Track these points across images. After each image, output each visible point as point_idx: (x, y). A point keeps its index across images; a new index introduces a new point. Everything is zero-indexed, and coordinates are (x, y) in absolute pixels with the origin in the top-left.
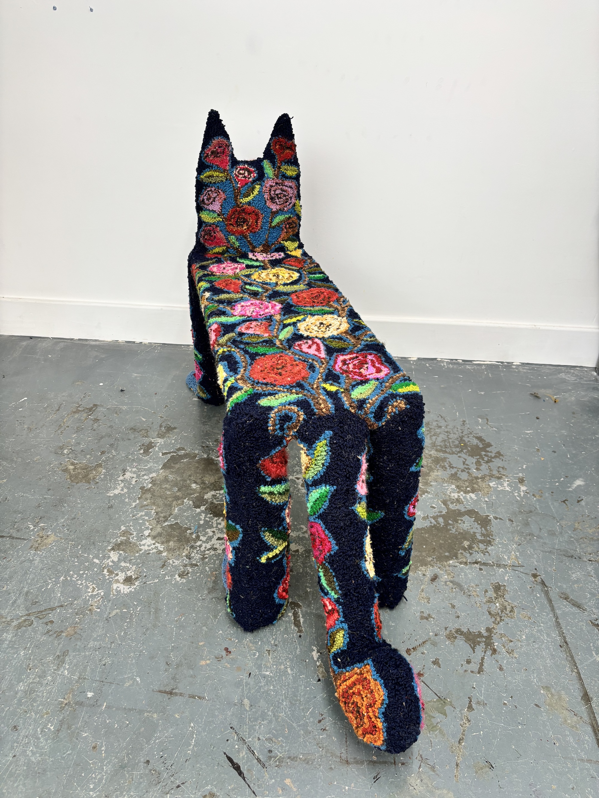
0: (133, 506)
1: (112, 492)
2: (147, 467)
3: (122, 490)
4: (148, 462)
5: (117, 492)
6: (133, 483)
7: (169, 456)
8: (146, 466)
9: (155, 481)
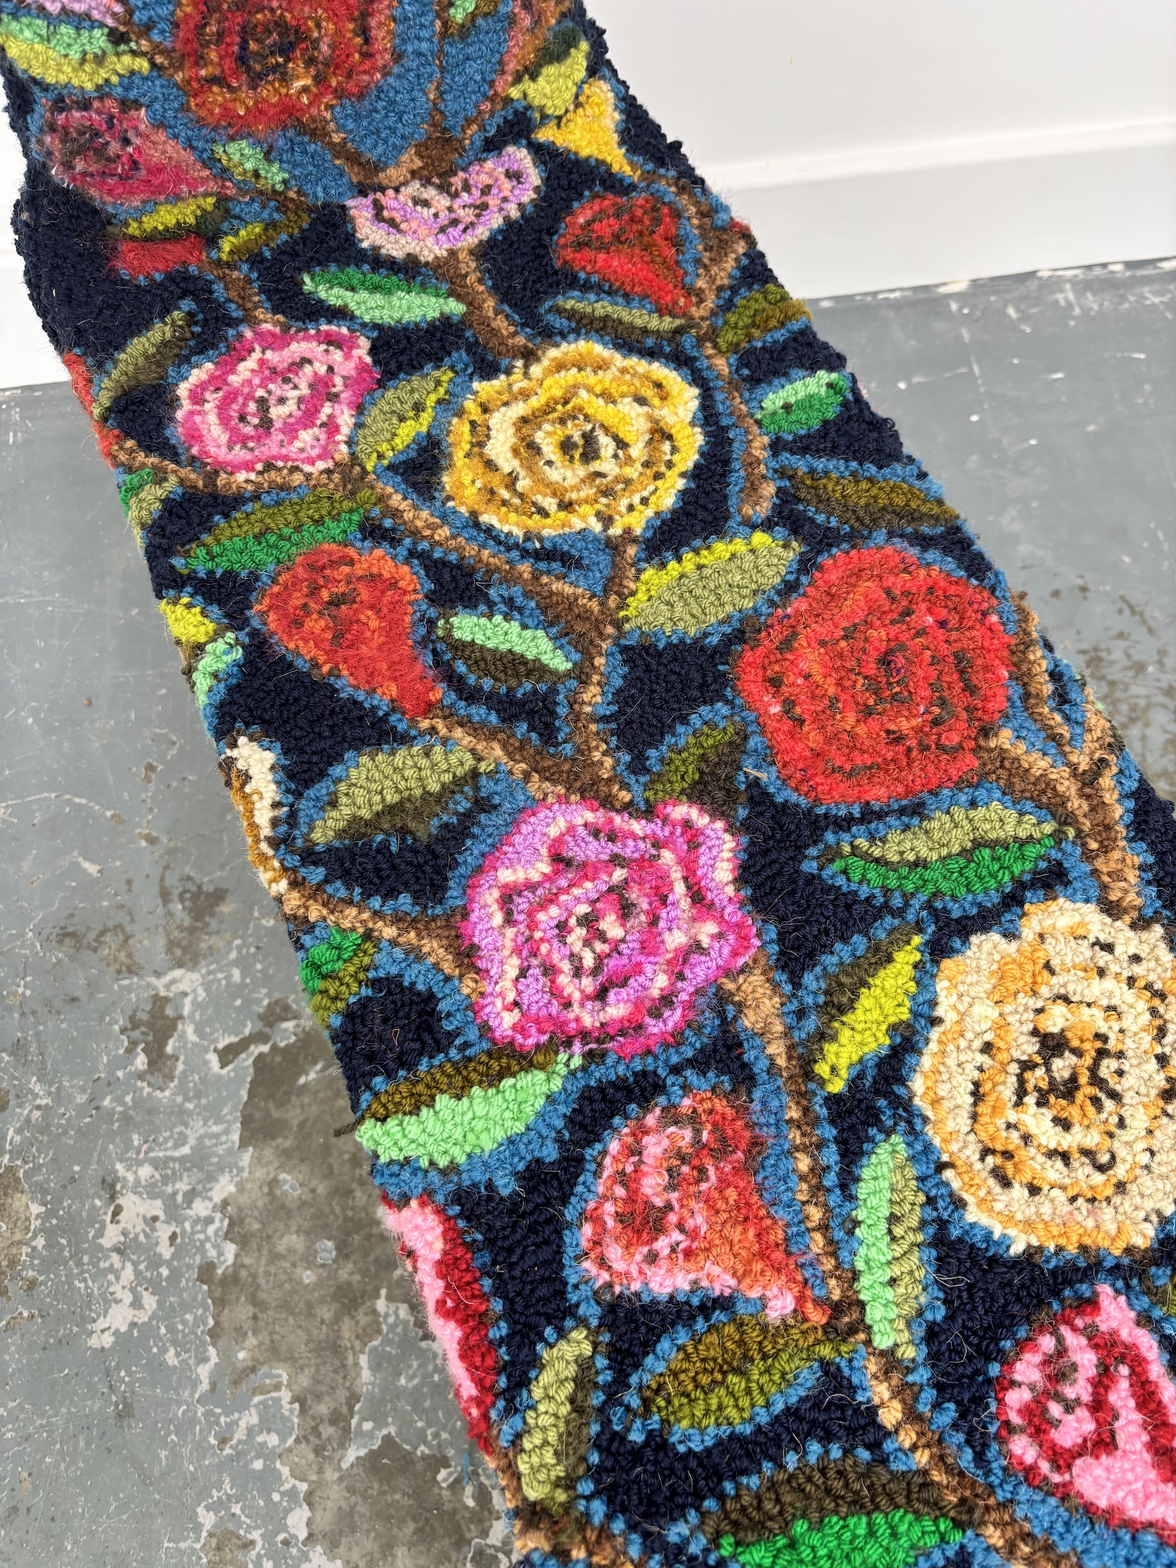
0: (205, 1386)
1: (101, 1324)
2: (186, 1150)
3: (137, 1304)
4: (181, 1115)
5: (120, 1317)
6: (166, 1251)
7: (246, 1060)
8: (181, 1141)
9: (242, 1221)
